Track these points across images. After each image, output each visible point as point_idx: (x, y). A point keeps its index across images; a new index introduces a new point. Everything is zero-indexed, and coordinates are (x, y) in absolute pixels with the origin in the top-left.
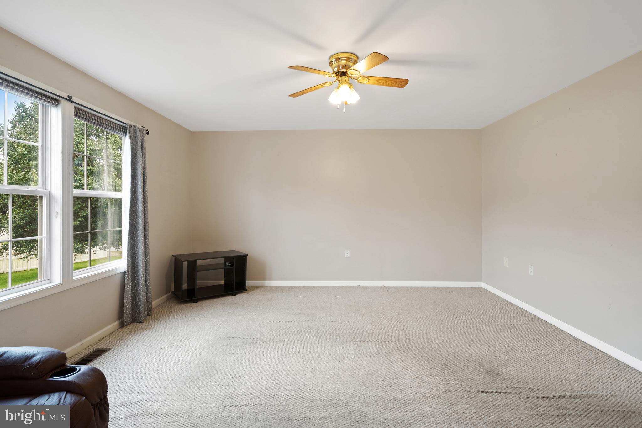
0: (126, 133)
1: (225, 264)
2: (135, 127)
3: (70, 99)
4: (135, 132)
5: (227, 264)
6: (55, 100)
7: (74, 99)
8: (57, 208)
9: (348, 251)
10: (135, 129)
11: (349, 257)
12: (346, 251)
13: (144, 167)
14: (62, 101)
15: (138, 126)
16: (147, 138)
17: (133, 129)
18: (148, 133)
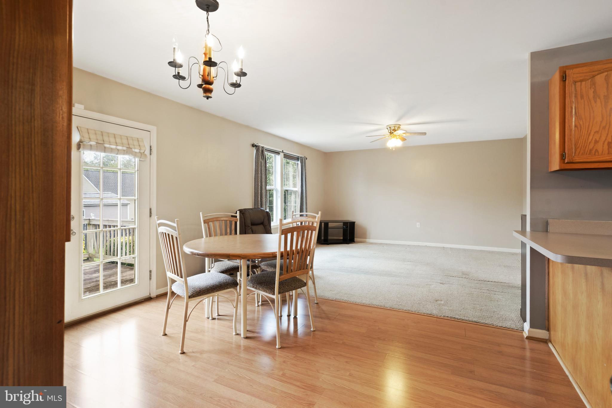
0: (298, 161)
1: (343, 227)
2: (302, 157)
3: (283, 152)
4: (302, 160)
5: (344, 227)
6: (278, 153)
7: (284, 151)
8: (279, 195)
9: (419, 223)
10: (302, 158)
11: (419, 227)
12: (417, 223)
13: (306, 176)
14: (281, 153)
15: (303, 156)
16: (306, 161)
17: (301, 159)
18: (307, 159)
